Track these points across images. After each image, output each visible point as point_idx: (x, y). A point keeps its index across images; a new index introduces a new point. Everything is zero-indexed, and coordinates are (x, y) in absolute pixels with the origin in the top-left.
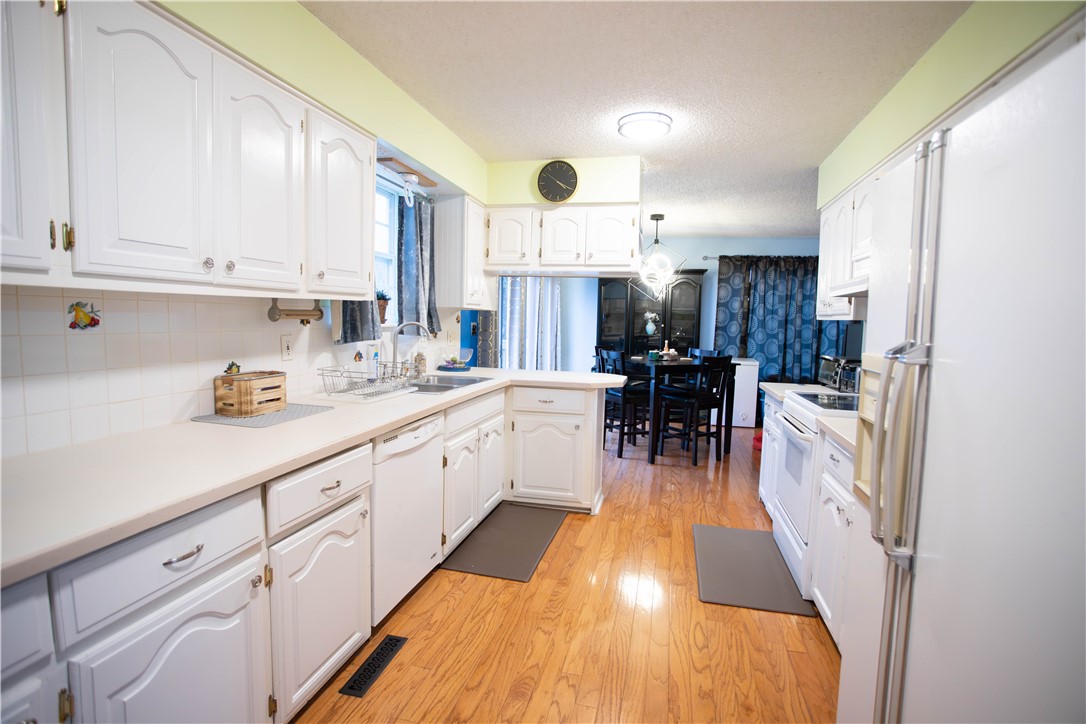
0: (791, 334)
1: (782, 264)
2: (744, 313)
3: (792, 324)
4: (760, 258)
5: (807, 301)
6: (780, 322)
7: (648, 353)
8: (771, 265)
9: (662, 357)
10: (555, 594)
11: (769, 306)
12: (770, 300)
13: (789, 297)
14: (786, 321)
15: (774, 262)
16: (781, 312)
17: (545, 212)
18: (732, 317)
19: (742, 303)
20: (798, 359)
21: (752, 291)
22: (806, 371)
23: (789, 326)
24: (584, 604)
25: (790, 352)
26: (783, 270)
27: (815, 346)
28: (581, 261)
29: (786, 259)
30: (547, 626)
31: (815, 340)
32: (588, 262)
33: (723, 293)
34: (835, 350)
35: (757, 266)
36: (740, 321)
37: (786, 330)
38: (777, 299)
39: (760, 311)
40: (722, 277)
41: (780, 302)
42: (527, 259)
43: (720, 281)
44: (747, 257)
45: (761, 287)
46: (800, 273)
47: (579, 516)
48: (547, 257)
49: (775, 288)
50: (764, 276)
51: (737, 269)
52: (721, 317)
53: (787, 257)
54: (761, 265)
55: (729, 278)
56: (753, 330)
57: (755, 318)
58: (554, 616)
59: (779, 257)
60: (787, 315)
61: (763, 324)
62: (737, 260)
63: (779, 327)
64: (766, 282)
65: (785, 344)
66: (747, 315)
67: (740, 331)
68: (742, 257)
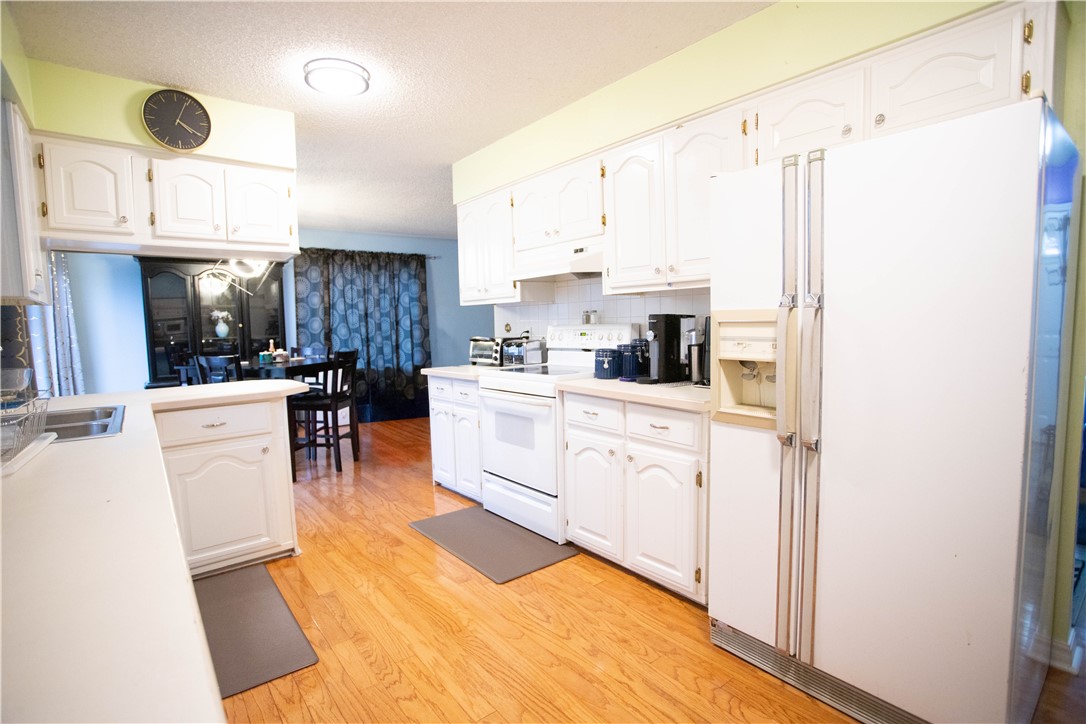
0: (372, 326)
1: (357, 258)
2: (325, 308)
3: (372, 318)
4: (335, 252)
5: (382, 295)
6: (360, 316)
7: (258, 356)
8: (346, 259)
9: (275, 358)
10: (367, 655)
11: (349, 301)
12: (349, 294)
13: (366, 292)
14: (366, 315)
15: (349, 256)
16: (361, 306)
17: (156, 162)
18: (314, 313)
19: (323, 298)
20: (380, 351)
21: (331, 285)
22: (388, 361)
23: (369, 319)
24: (410, 647)
25: (372, 344)
26: (359, 264)
27: (394, 337)
28: (222, 235)
29: (361, 254)
30: (402, 690)
31: (393, 332)
32: (231, 238)
33: (301, 287)
34: (410, 339)
35: (333, 260)
36: (322, 317)
37: (367, 323)
38: (355, 294)
39: (340, 306)
40: (298, 270)
41: (359, 297)
42: (130, 226)
43: (296, 274)
44: (323, 250)
45: (339, 282)
46: (374, 267)
47: (282, 562)
48: (165, 225)
49: (352, 282)
50: (341, 271)
51: (314, 262)
52: (302, 314)
53: (362, 252)
54: (337, 258)
55: (306, 271)
56: (335, 326)
57: (335, 312)
58: (395, 676)
59: (354, 252)
60: (366, 309)
61: (345, 319)
62: (313, 253)
63: (360, 321)
64: (344, 277)
65: (367, 338)
66: (328, 310)
67: (324, 328)
68: (318, 250)
